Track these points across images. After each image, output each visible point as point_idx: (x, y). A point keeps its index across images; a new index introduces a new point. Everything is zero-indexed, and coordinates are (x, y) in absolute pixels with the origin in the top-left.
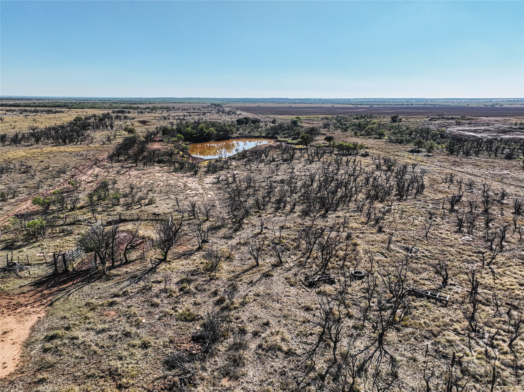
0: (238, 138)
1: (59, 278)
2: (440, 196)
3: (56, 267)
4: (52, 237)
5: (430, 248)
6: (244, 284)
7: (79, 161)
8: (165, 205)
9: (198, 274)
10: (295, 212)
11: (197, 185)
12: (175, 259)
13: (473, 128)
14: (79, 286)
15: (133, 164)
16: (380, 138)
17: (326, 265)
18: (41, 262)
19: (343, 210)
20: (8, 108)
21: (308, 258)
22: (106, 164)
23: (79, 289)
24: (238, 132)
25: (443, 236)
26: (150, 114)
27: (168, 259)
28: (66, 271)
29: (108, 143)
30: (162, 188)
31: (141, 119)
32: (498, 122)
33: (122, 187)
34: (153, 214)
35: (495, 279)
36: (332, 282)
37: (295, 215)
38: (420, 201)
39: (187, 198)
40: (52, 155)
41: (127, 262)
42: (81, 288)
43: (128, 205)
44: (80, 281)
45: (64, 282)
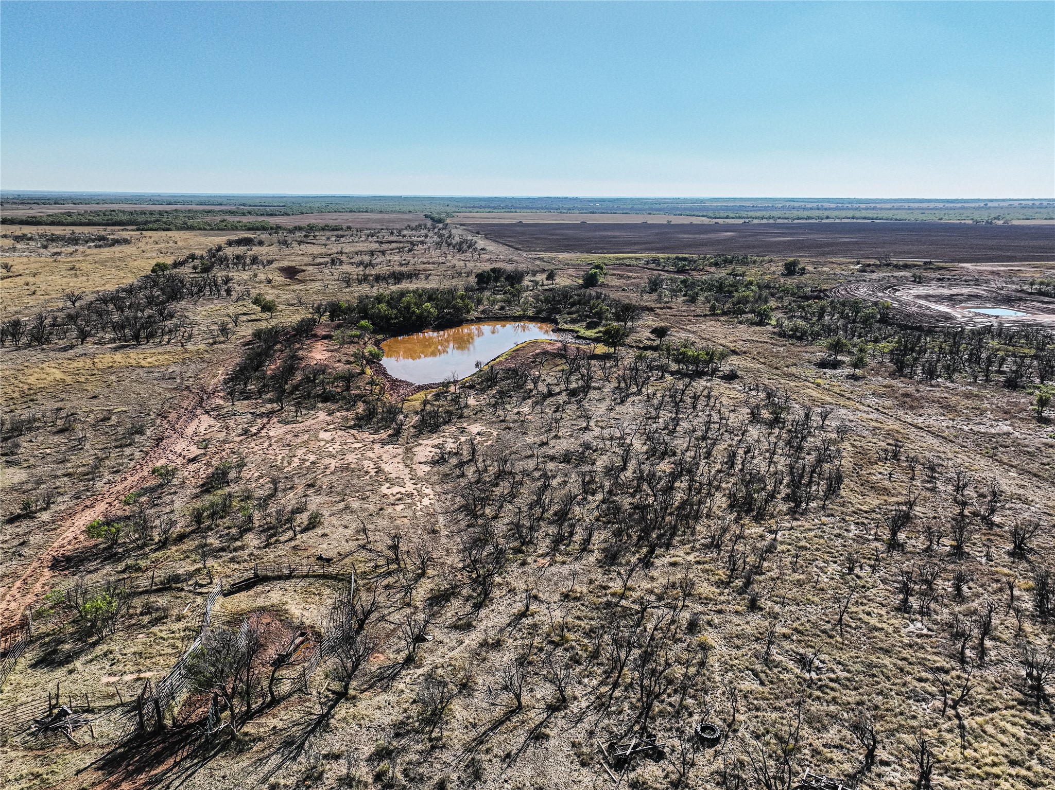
0: (479, 320)
1: (147, 745)
2: (874, 501)
3: (141, 716)
4: (130, 627)
5: (844, 656)
6: (494, 761)
7: (168, 395)
8: (341, 529)
9: (408, 732)
10: (592, 551)
11: (401, 466)
12: (365, 690)
13: (946, 292)
14: (187, 769)
15: (275, 405)
16: (760, 323)
17: (649, 707)
18: (112, 703)
19: (683, 543)
20: (18, 230)
21: (615, 685)
22: (222, 402)
23: (187, 778)
24: (481, 308)
25: (873, 621)
26: (302, 246)
27: (351, 692)
28: (160, 726)
29: (223, 339)
30: (334, 478)
31: (285, 264)
32: (996, 277)
33: (256, 475)
34: (318, 559)
35: (964, 747)
36: (658, 755)
37: (592, 559)
38: (833, 515)
39: (381, 509)
40: (114, 378)
41: (275, 702)
42: (190, 776)
43: (269, 529)
44: (187, 757)
45: (159, 759)
